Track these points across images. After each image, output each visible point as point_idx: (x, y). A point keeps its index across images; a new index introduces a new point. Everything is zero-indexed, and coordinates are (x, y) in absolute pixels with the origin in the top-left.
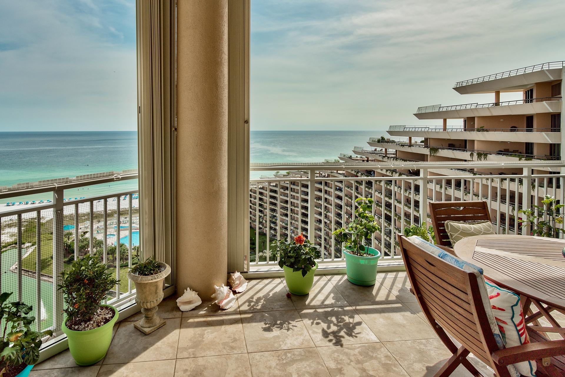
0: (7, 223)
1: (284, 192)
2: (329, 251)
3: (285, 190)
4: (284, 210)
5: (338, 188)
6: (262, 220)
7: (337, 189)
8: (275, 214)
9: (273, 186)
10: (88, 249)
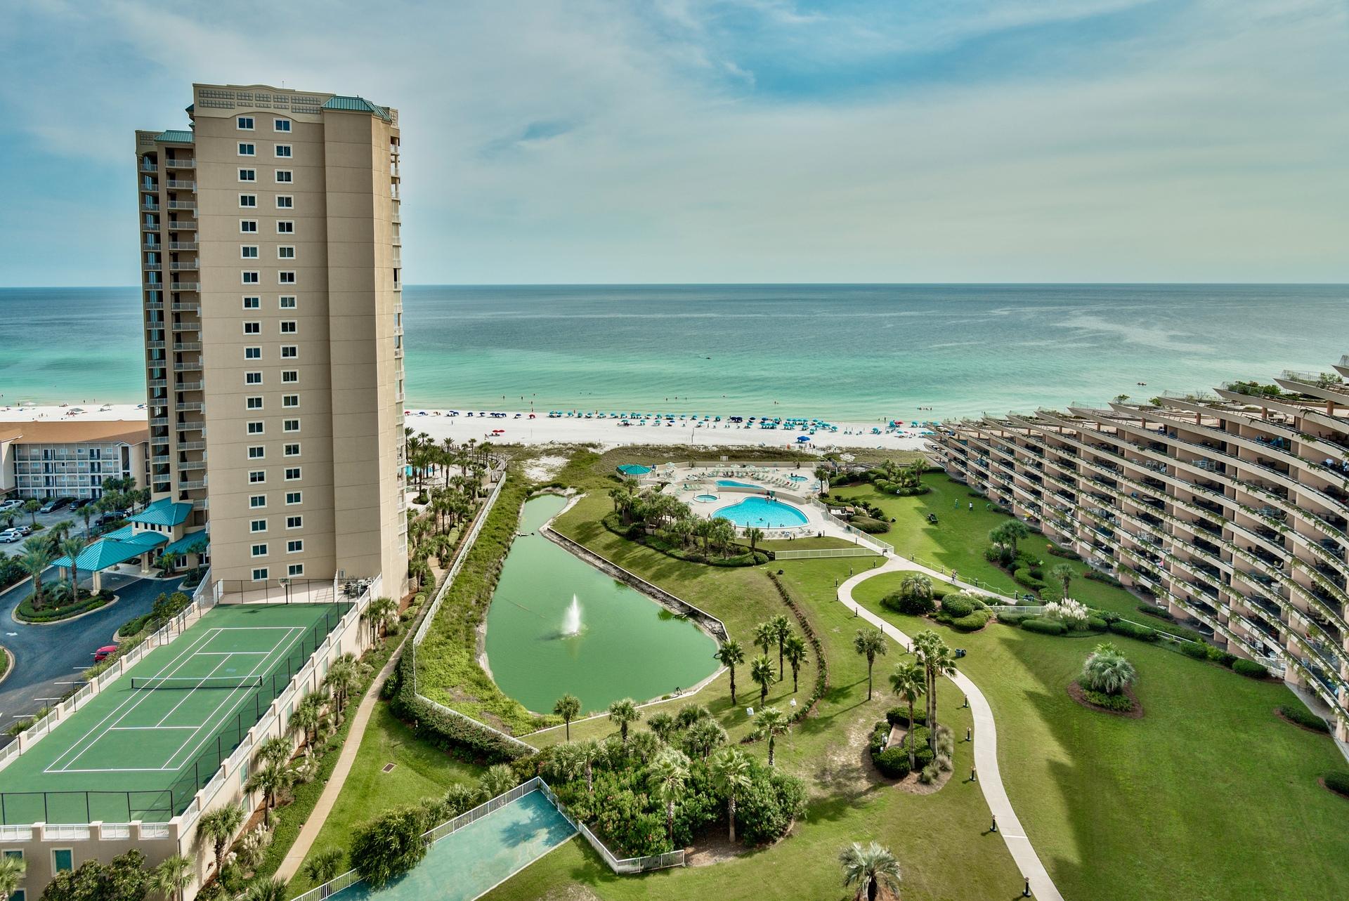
0: (546, 447)
1: (1140, 453)
2: (1285, 645)
3: (1142, 449)
4: (1139, 503)
5: (1329, 461)
6: (1072, 520)
8: (1109, 509)
9: (1109, 434)
10: (662, 516)
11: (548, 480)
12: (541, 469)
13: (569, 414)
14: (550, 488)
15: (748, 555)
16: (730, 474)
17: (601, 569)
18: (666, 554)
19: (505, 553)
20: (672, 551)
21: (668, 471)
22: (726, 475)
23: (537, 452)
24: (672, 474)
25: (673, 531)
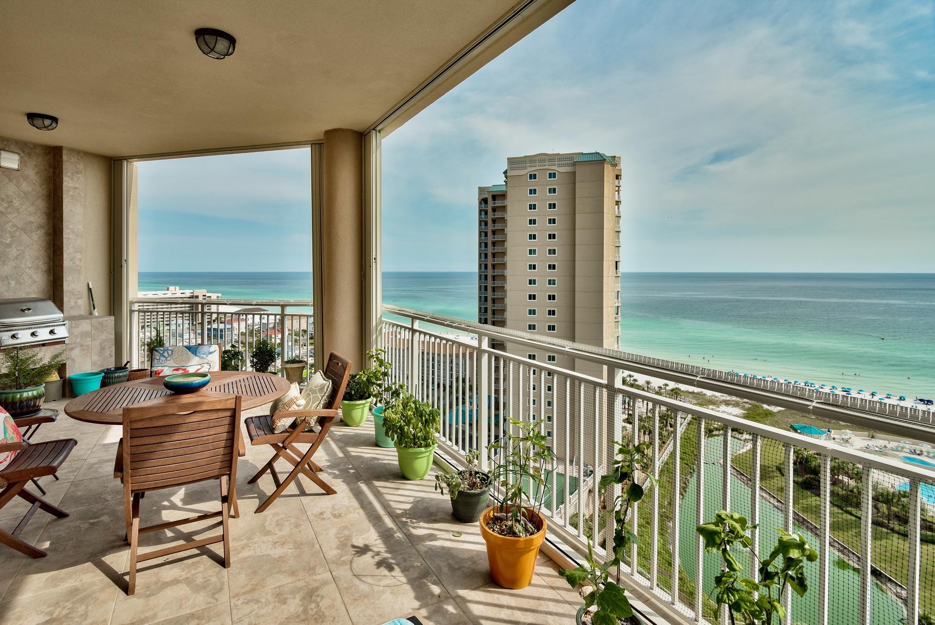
0: (725, 398)
16: (918, 452)
17: (775, 506)
18: (842, 510)
20: (849, 509)
21: (846, 437)
22: (914, 452)
24: (850, 440)
25: (852, 491)
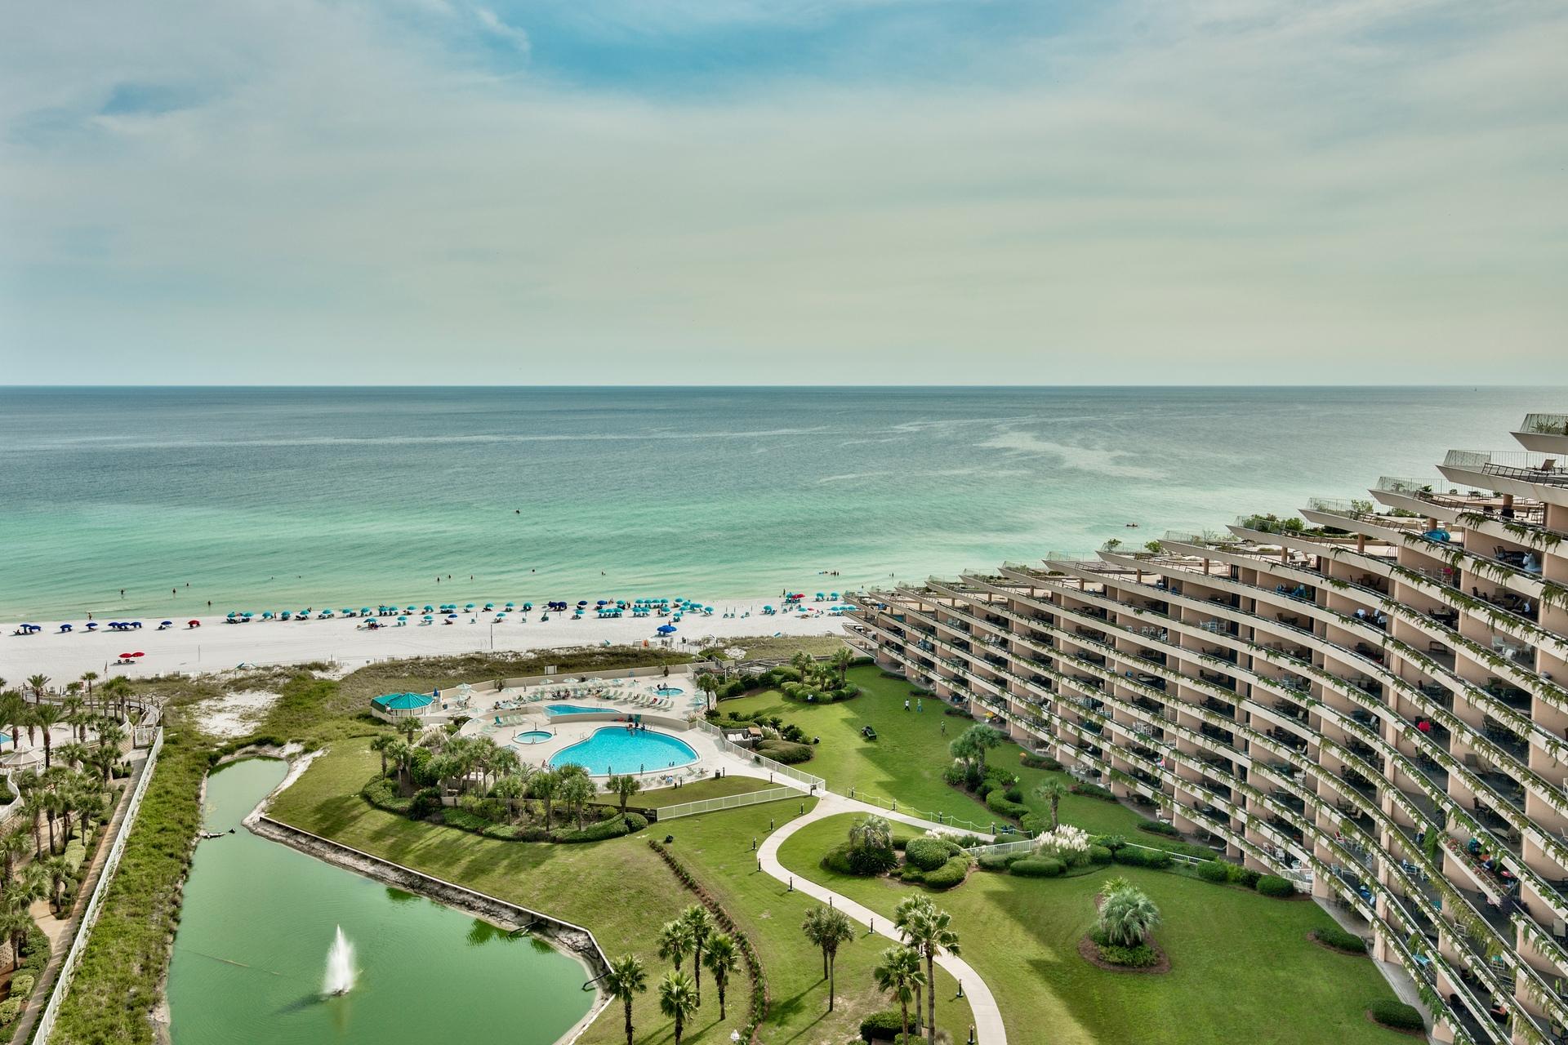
0: (232, 676)
1: (1138, 617)
2: (1312, 851)
3: (1140, 612)
4: (1136, 685)
5: (1361, 612)
6: (1050, 716)
7: (1357, 615)
8: (1098, 697)
9: (1095, 593)
10: (469, 774)
11: (246, 733)
12: (230, 715)
13: (265, 616)
14: (252, 748)
15: (615, 818)
16: (562, 694)
17: (369, 875)
18: (480, 834)
19: (184, 872)
20: (492, 828)
21: (462, 699)
22: (557, 696)
23: (215, 686)
24: (470, 703)
25: (492, 795)
